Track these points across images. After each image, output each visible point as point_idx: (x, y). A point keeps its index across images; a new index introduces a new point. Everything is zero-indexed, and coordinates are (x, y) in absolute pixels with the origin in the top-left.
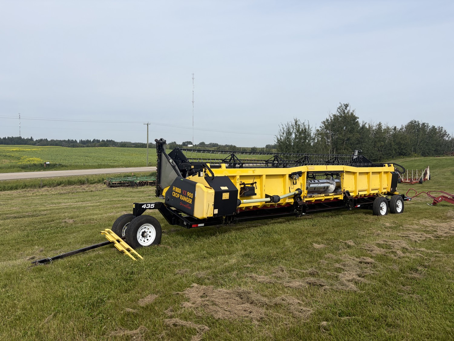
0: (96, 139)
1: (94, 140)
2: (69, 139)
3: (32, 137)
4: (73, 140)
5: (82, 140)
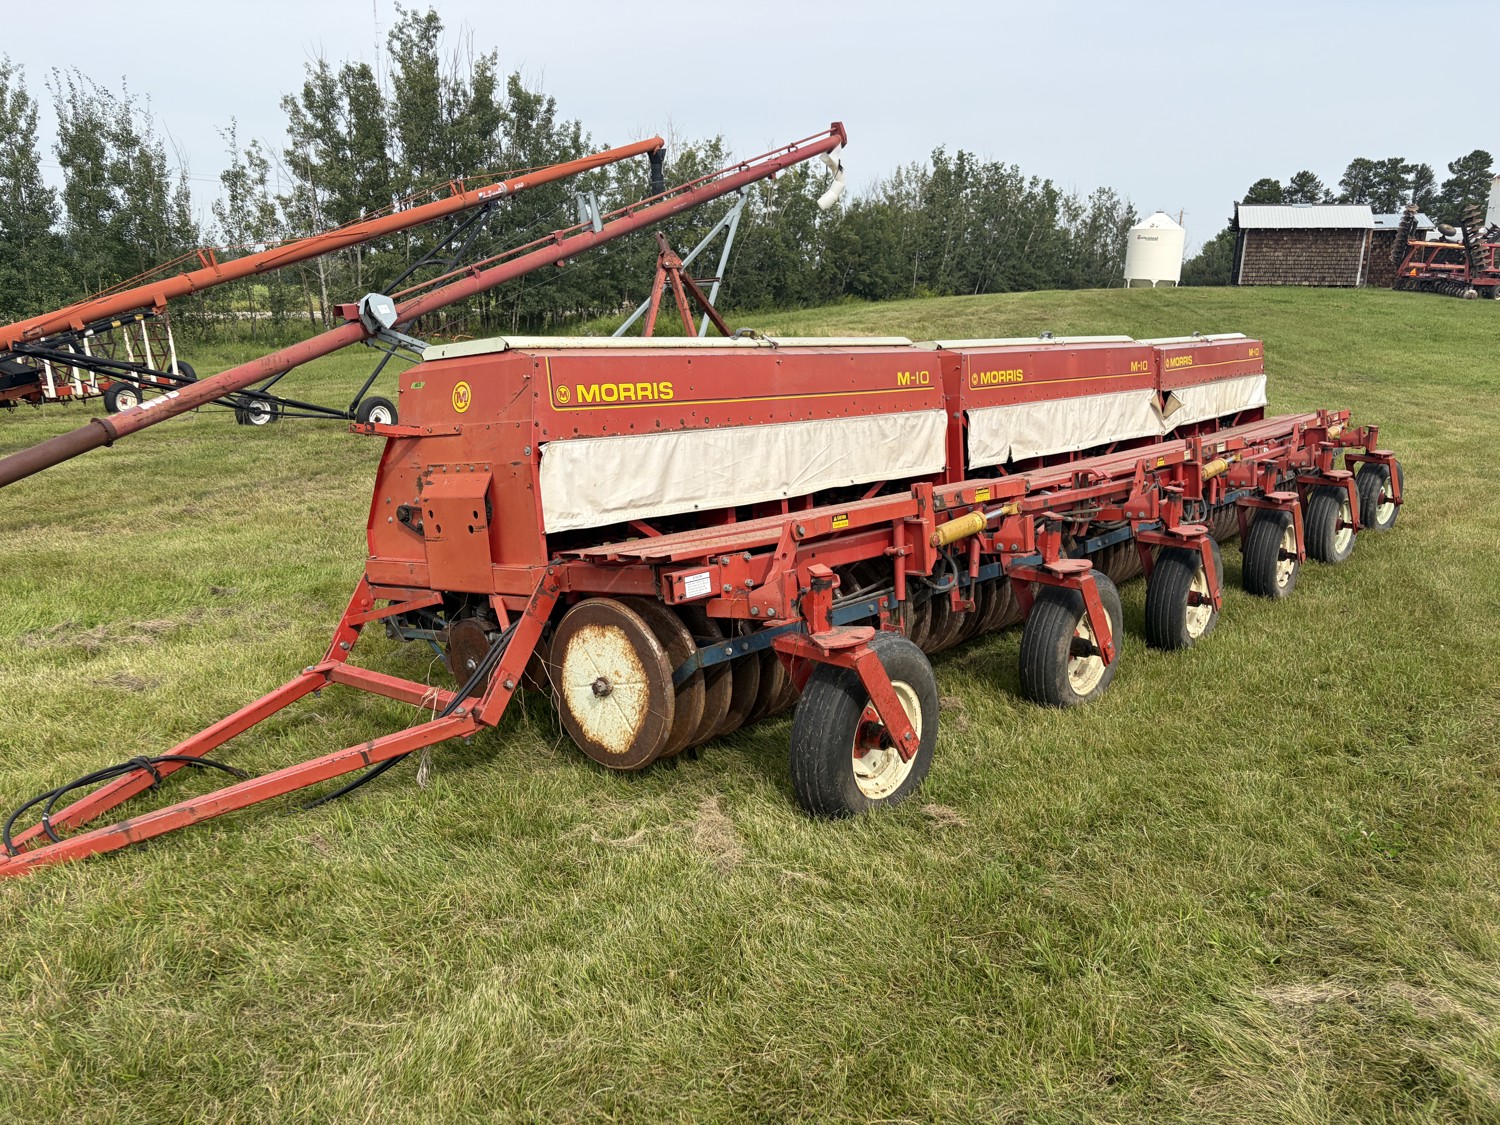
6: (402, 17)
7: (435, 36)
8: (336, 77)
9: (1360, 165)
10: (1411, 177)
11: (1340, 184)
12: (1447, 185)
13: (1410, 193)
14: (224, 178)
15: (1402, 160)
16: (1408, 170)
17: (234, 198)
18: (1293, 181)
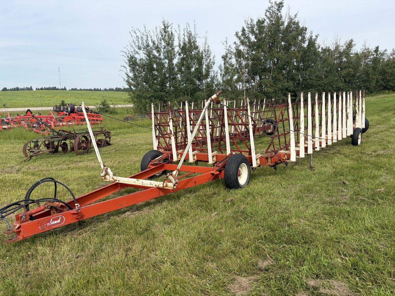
0: (118, 88)
1: (116, 88)
2: (95, 88)
3: (65, 87)
4: (98, 89)
5: (106, 89)
6: (271, 4)
7: (281, 9)
8: (255, 23)
14: (222, 57)
17: (225, 64)
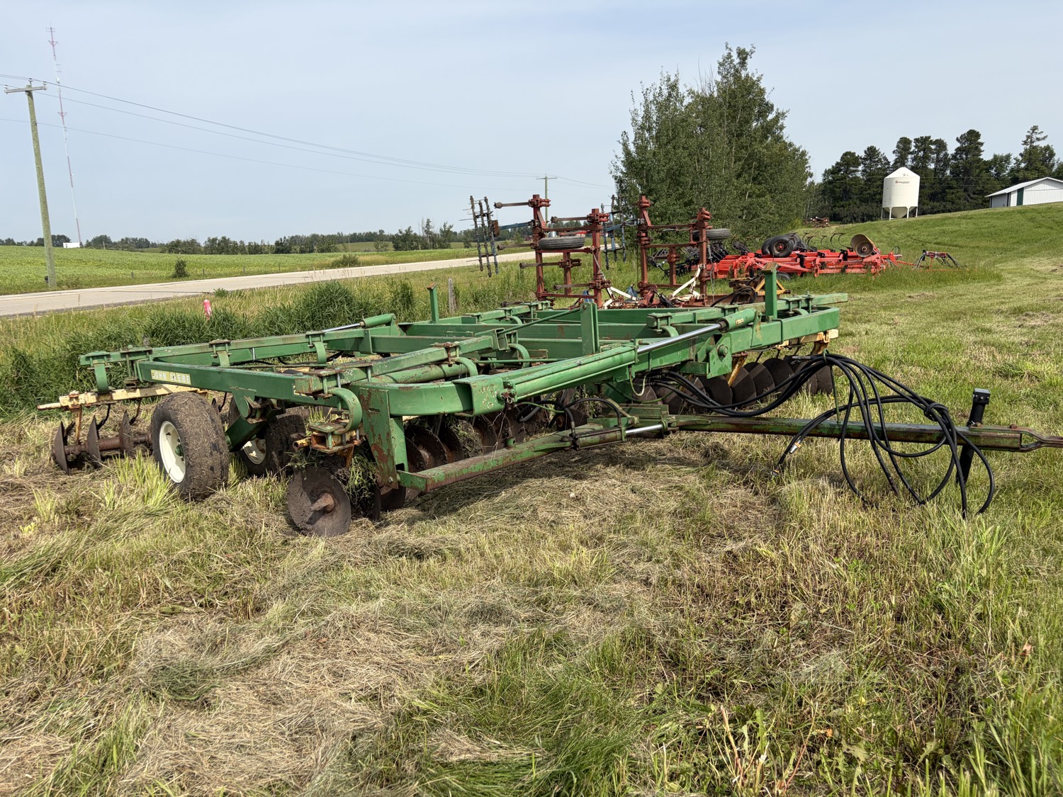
6: (728, 52)
7: (746, 63)
9: (904, 142)
10: (933, 147)
11: (894, 152)
12: (958, 149)
13: (935, 155)
15: (929, 137)
16: (932, 143)
18: (865, 152)
